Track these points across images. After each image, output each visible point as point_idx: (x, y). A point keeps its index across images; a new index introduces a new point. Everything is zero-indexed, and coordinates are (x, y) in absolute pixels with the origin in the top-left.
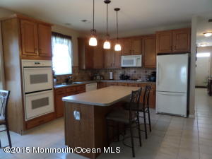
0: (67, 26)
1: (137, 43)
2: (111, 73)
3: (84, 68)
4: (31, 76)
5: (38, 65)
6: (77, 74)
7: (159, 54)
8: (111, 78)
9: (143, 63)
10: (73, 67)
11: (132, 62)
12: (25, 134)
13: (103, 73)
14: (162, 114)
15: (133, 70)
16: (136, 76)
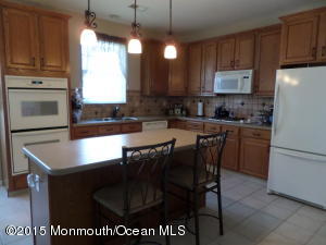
0: (114, 20)
1: (246, 45)
2: (200, 105)
3: (148, 93)
4: (23, 103)
5: (40, 86)
6: (137, 104)
7: (283, 67)
8: (200, 113)
9: (255, 86)
10: (128, 92)
11: (234, 83)
12: (14, 196)
13: (188, 104)
14: (282, 196)
15: (240, 101)
16: (245, 113)
